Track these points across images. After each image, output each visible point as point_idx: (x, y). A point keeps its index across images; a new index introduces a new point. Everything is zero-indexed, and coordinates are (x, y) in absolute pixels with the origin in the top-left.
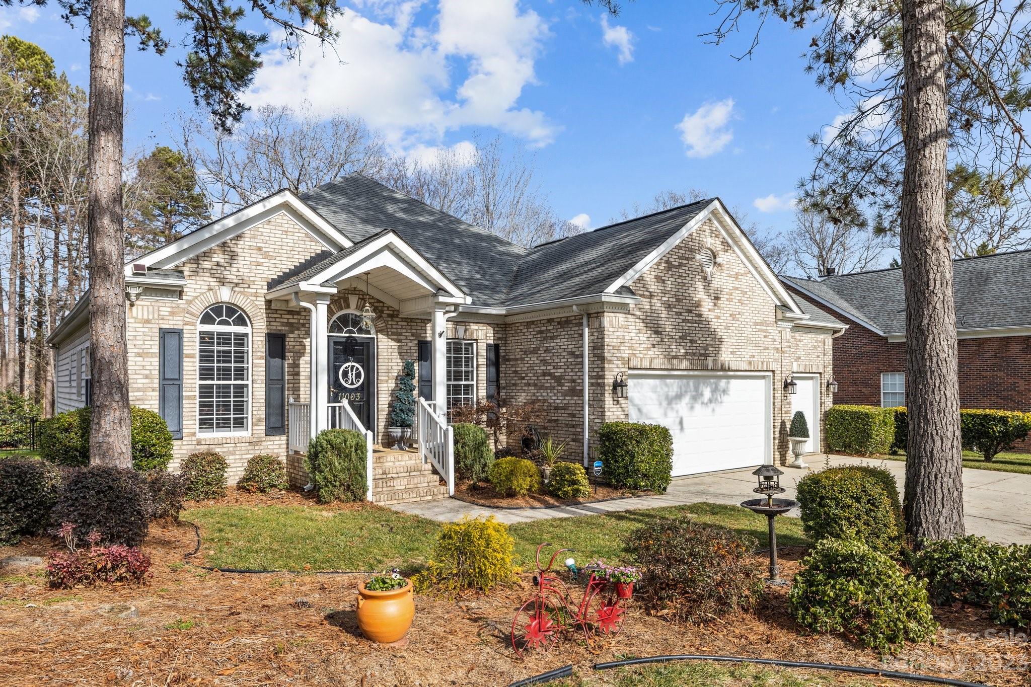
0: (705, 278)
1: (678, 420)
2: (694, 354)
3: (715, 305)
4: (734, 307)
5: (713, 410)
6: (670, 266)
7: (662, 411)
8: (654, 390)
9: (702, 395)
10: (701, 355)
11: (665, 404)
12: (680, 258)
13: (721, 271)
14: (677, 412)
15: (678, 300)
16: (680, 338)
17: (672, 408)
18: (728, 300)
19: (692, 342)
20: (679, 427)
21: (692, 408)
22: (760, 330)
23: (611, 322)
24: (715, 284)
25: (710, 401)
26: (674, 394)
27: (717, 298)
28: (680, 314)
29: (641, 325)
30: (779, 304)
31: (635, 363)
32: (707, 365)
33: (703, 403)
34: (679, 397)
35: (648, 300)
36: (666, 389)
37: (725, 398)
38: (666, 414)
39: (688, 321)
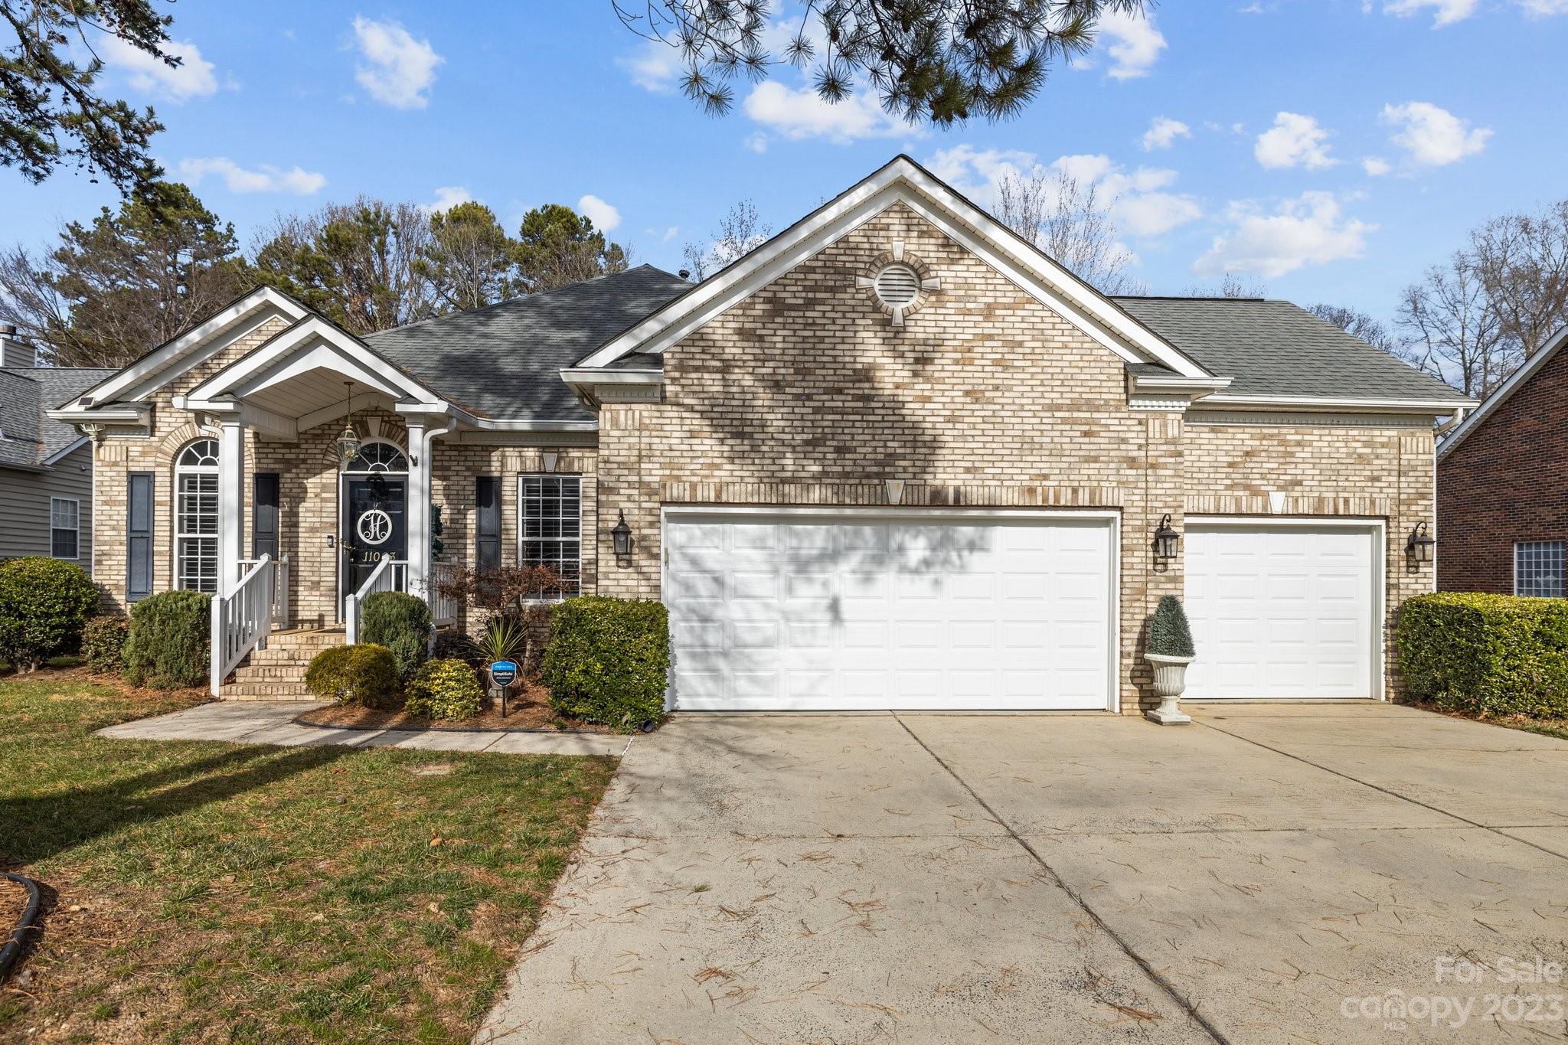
0: (886, 323)
1: (826, 602)
2: (846, 475)
3: (915, 374)
4: (981, 373)
5: (937, 582)
6: (777, 307)
7: (781, 582)
8: (759, 544)
9: (901, 549)
10: (868, 476)
11: (787, 569)
12: (806, 289)
13: (940, 304)
14: (825, 584)
15: (803, 372)
16: (807, 443)
17: (810, 580)
18: (956, 362)
19: (838, 450)
20: (828, 616)
21: (868, 579)
22: (1064, 421)
23: (615, 422)
24: (918, 331)
25: (927, 563)
26: (814, 552)
27: (923, 360)
28: (809, 397)
29: (696, 422)
30: (1134, 359)
31: (676, 491)
32: (885, 494)
33: (903, 569)
34: (831, 556)
35: (718, 376)
36: (794, 543)
37: (975, 559)
38: (790, 590)
39: (833, 411)
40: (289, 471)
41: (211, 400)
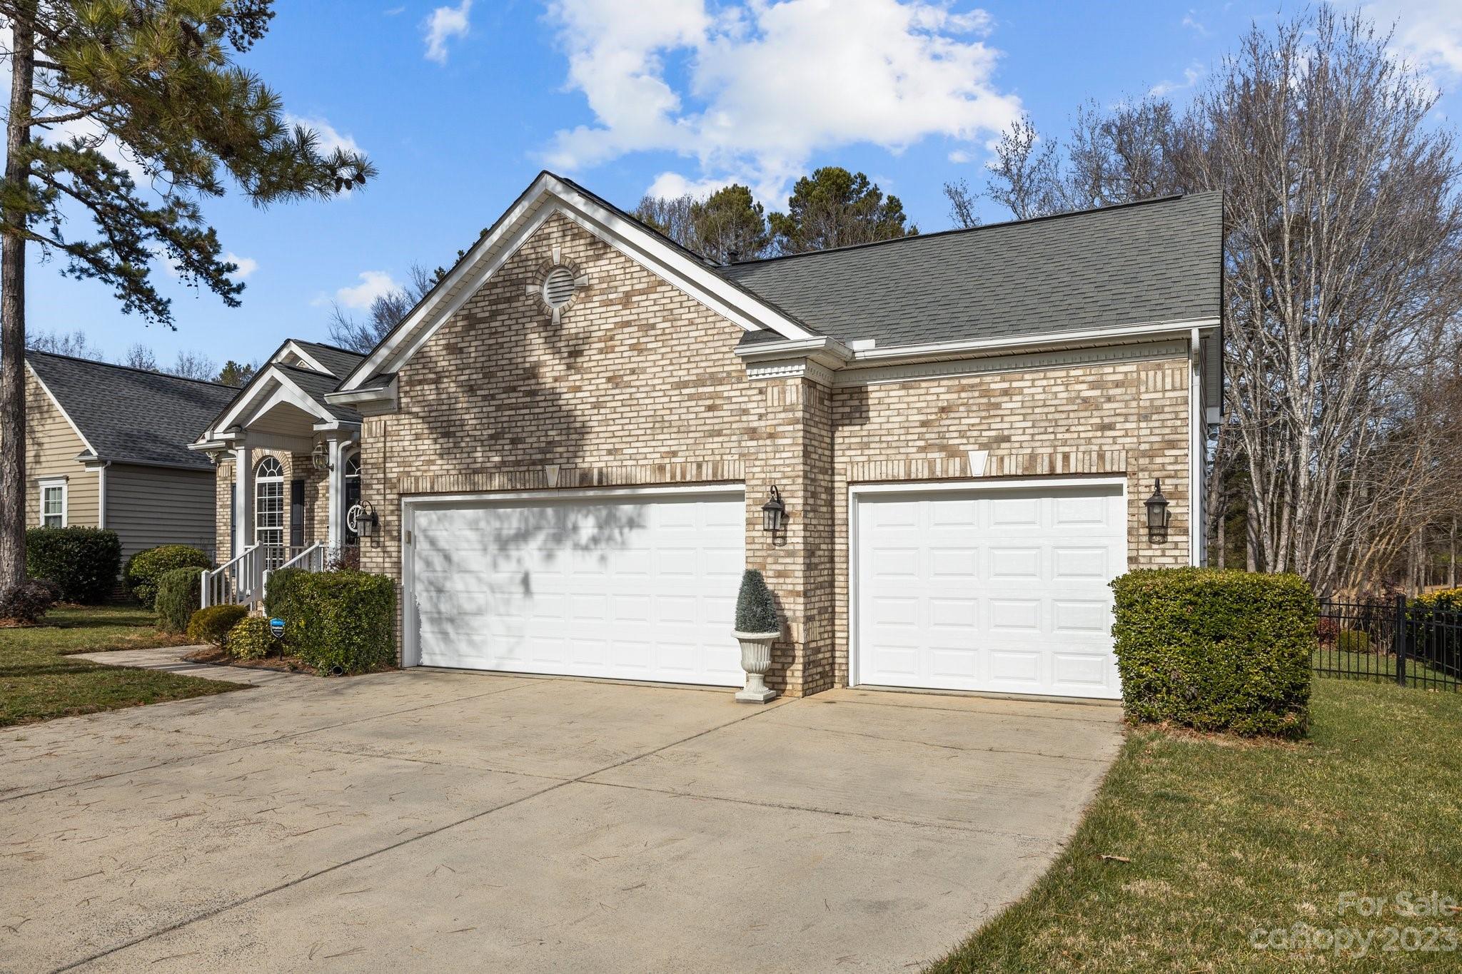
0: (547, 323)
1: (519, 577)
2: (517, 463)
3: (569, 367)
4: (621, 359)
5: (603, 559)
6: (472, 321)
7: (489, 559)
8: (474, 526)
9: (575, 528)
10: (534, 463)
11: (493, 548)
12: (492, 303)
13: (588, 299)
14: (519, 561)
15: (488, 375)
16: (491, 437)
17: (508, 557)
18: (601, 351)
19: (514, 442)
20: (521, 589)
21: (549, 556)
22: (691, 397)
23: (370, 430)
24: (571, 328)
25: (595, 540)
26: (512, 532)
27: (575, 353)
28: (493, 397)
29: (420, 426)
30: (753, 327)
31: (407, 485)
32: (545, 478)
33: (576, 546)
34: (523, 536)
35: (433, 386)
36: (497, 524)
37: (633, 536)
38: (495, 565)
39: (511, 407)
40: (309, 478)
41: (225, 432)
